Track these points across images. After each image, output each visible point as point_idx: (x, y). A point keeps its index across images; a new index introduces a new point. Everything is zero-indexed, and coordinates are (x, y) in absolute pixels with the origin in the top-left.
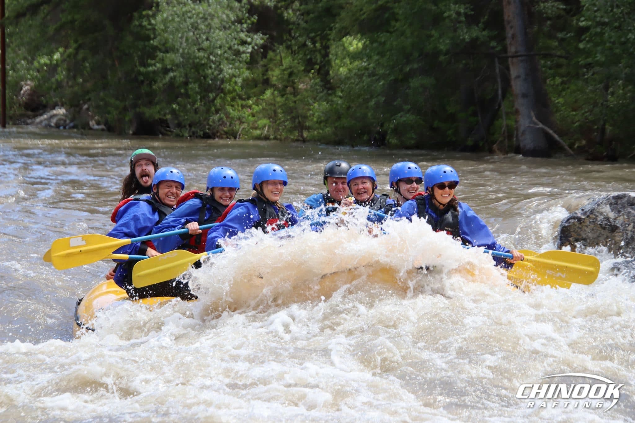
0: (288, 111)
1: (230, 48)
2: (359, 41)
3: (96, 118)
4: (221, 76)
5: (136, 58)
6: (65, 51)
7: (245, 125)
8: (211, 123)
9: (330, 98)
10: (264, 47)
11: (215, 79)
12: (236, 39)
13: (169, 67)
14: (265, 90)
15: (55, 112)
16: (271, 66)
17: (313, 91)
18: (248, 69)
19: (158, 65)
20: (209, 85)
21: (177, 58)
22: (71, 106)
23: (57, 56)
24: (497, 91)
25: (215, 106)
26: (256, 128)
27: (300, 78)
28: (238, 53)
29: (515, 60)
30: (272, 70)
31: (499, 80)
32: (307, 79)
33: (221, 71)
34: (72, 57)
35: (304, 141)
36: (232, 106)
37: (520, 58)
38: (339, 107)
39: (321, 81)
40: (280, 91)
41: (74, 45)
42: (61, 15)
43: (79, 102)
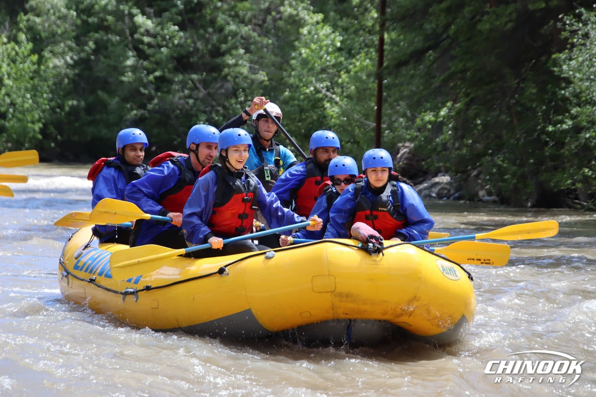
3: (487, 187)
5: (540, 114)
6: (453, 105)
15: (437, 180)
22: (457, 172)
23: (443, 112)
34: (462, 114)
41: (465, 100)
42: (450, 64)
43: (467, 167)
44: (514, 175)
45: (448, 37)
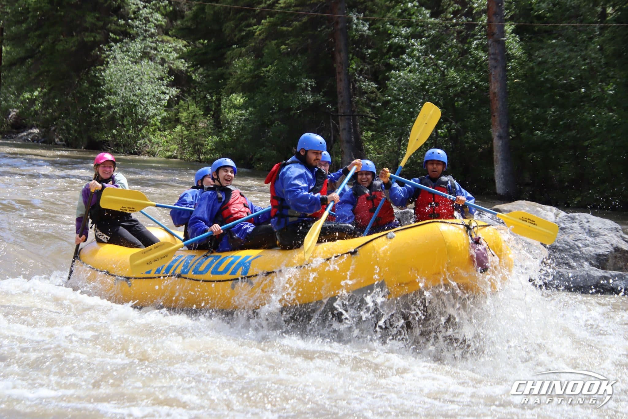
0: (190, 140)
1: (154, 96)
2: (242, 98)
3: (60, 137)
4: (147, 114)
5: (90, 98)
6: (41, 91)
7: (161, 148)
8: (138, 145)
9: (220, 134)
10: (177, 96)
11: (143, 115)
12: (158, 90)
13: (112, 105)
14: (177, 125)
15: (31, 131)
16: (181, 110)
17: (208, 129)
18: (165, 111)
19: (105, 104)
20: (139, 119)
21: (119, 100)
22: (43, 128)
23: (36, 93)
24: (330, 137)
25: (142, 134)
26: (168, 151)
27: (201, 119)
28: (159, 100)
29: (343, 118)
30: (182, 113)
31: (332, 131)
32: (205, 120)
33: (147, 111)
34: (46, 95)
35: (201, 161)
36: (154, 135)
37: (346, 117)
38: (225, 140)
39: (214, 122)
40: (185, 127)
41: (48, 87)
42: (40, 66)
43: (49, 125)
44: (75, 131)
45: (39, 51)
